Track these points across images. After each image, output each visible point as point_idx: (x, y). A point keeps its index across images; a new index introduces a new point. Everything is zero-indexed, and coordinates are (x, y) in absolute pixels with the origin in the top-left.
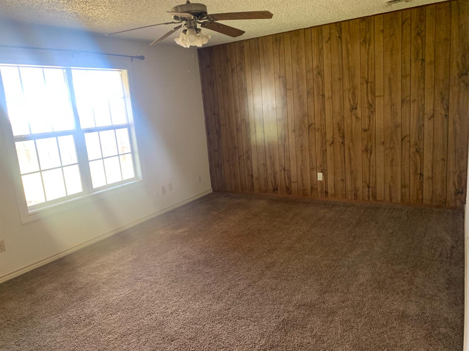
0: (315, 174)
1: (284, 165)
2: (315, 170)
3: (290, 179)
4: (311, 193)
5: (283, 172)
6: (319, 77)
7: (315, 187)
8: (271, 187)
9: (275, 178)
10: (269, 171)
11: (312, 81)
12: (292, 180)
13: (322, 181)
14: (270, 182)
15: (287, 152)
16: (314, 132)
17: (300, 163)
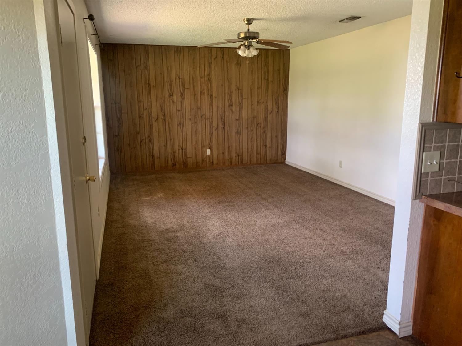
0: (205, 150)
1: (182, 146)
2: (205, 148)
3: (186, 155)
4: (202, 164)
5: (181, 151)
6: (209, 82)
7: (205, 159)
8: (170, 163)
9: (174, 156)
10: (169, 150)
11: (204, 84)
12: (188, 156)
13: (210, 155)
14: (170, 160)
15: (184, 135)
16: (204, 121)
17: (194, 143)
